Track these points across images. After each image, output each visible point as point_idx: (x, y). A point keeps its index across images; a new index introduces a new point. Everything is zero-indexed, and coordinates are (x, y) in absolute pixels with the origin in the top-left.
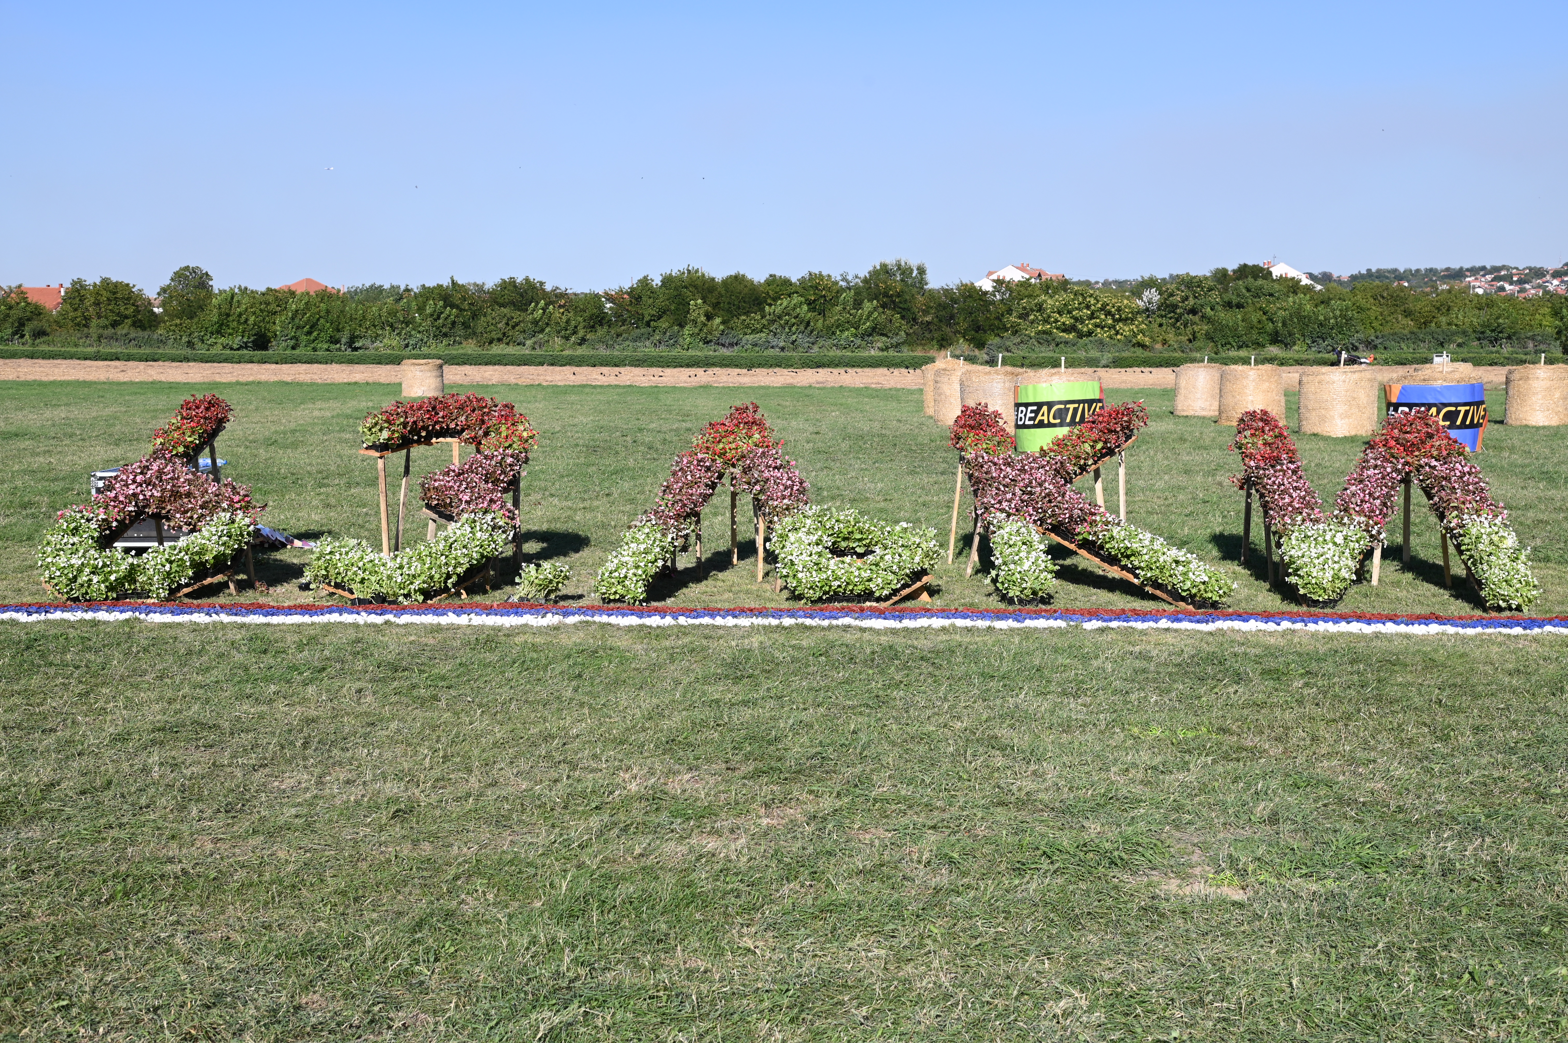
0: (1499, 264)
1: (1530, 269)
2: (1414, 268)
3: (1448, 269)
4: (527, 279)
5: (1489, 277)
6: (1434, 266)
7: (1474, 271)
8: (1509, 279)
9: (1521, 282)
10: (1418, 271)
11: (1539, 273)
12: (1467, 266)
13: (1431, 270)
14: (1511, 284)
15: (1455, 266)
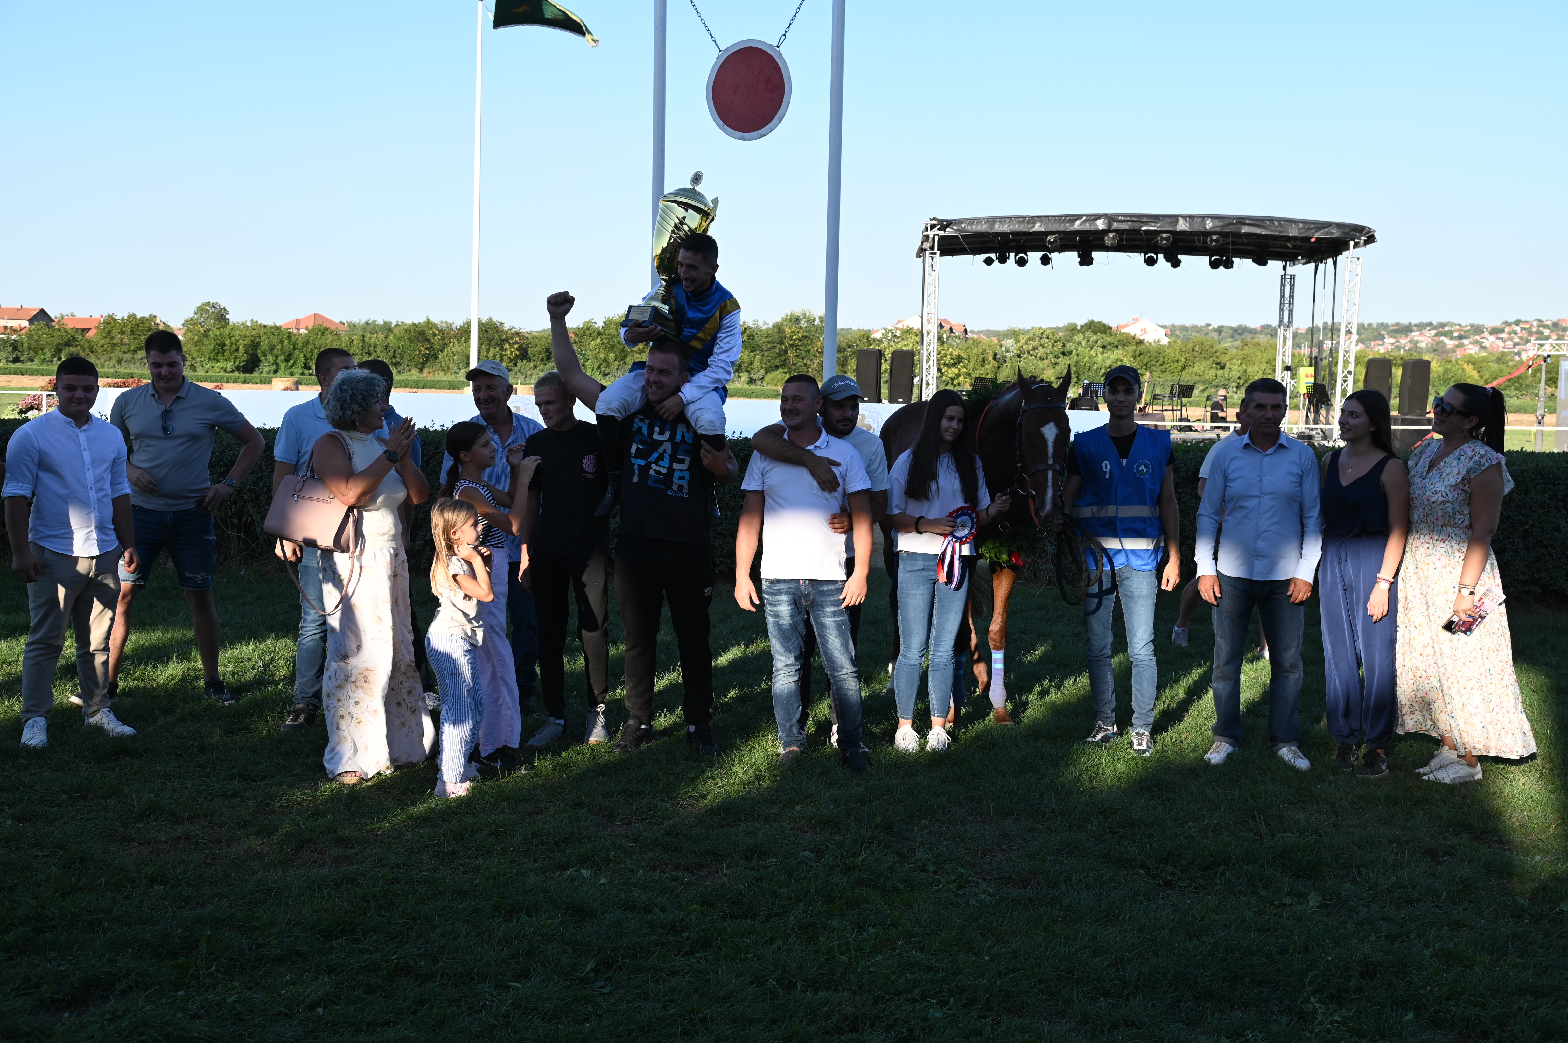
0: (1444, 321)
1: (1472, 326)
3: (1397, 324)
5: (1433, 332)
6: (1385, 321)
7: (1421, 327)
8: (1449, 335)
9: (1460, 337)
10: (1370, 325)
11: (1478, 330)
12: (1415, 321)
13: (1382, 324)
14: (1452, 338)
15: (1405, 321)
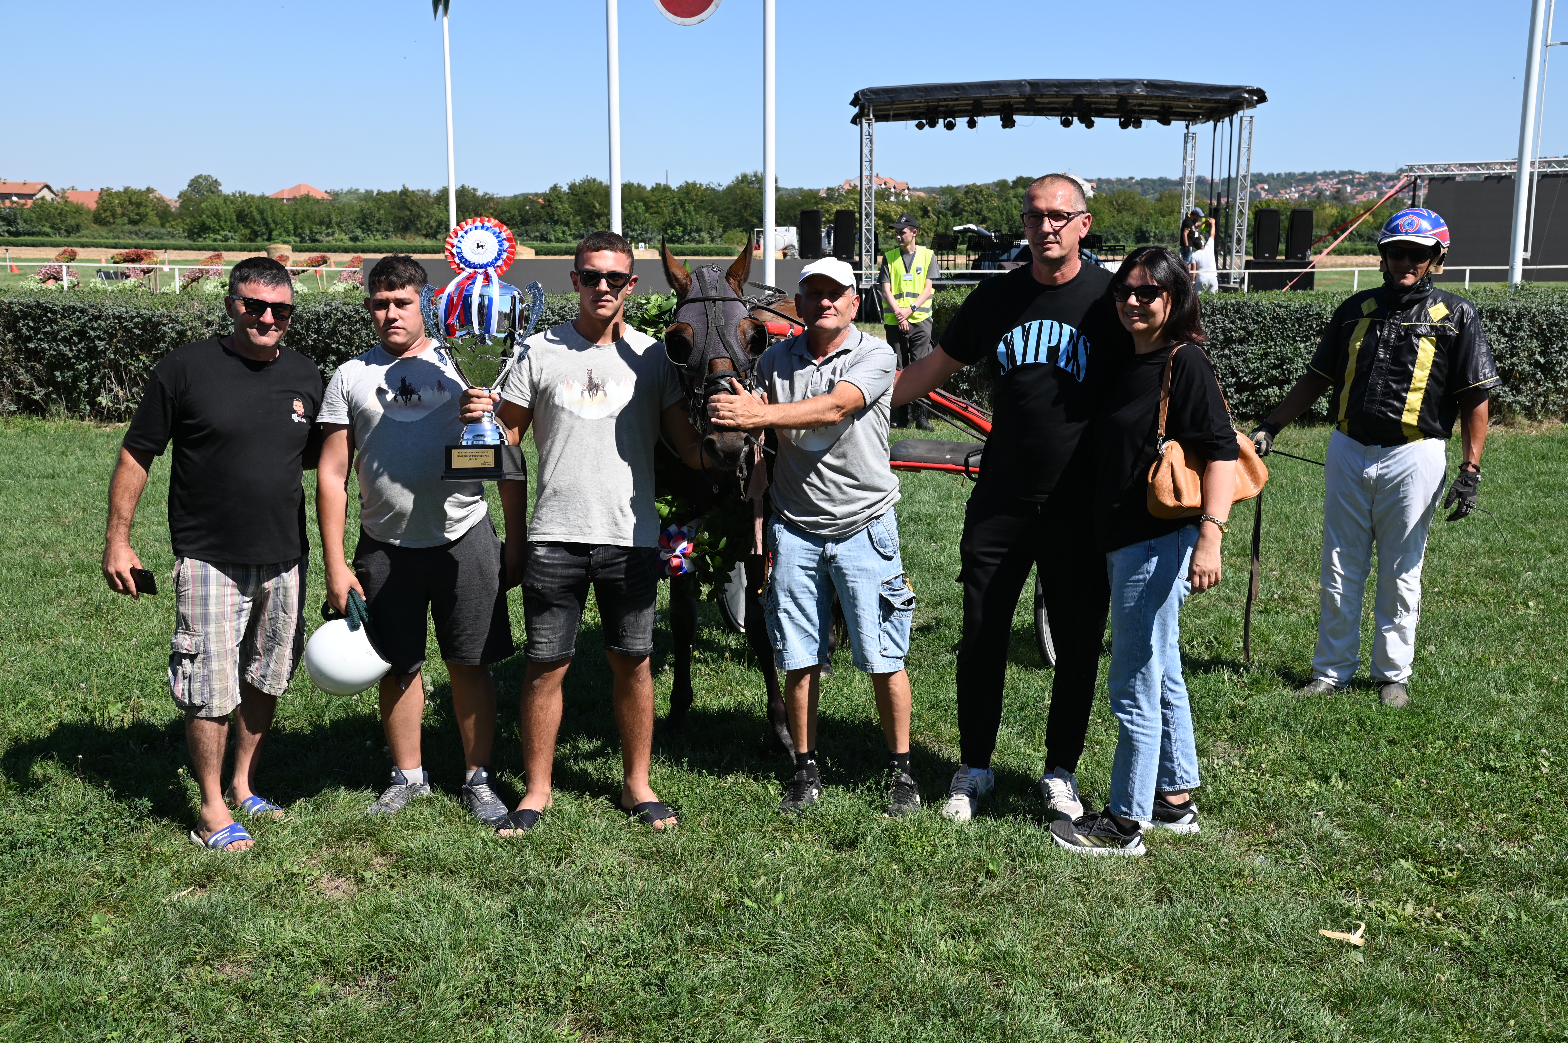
0: (1346, 169)
1: (1370, 173)
2: (1275, 173)
3: (1304, 174)
5: (1335, 181)
6: (1292, 171)
7: (1326, 175)
8: (1350, 182)
9: (1360, 185)
10: (1279, 175)
11: (1375, 177)
12: (1320, 171)
13: (1290, 174)
14: (1352, 186)
15: (1310, 170)
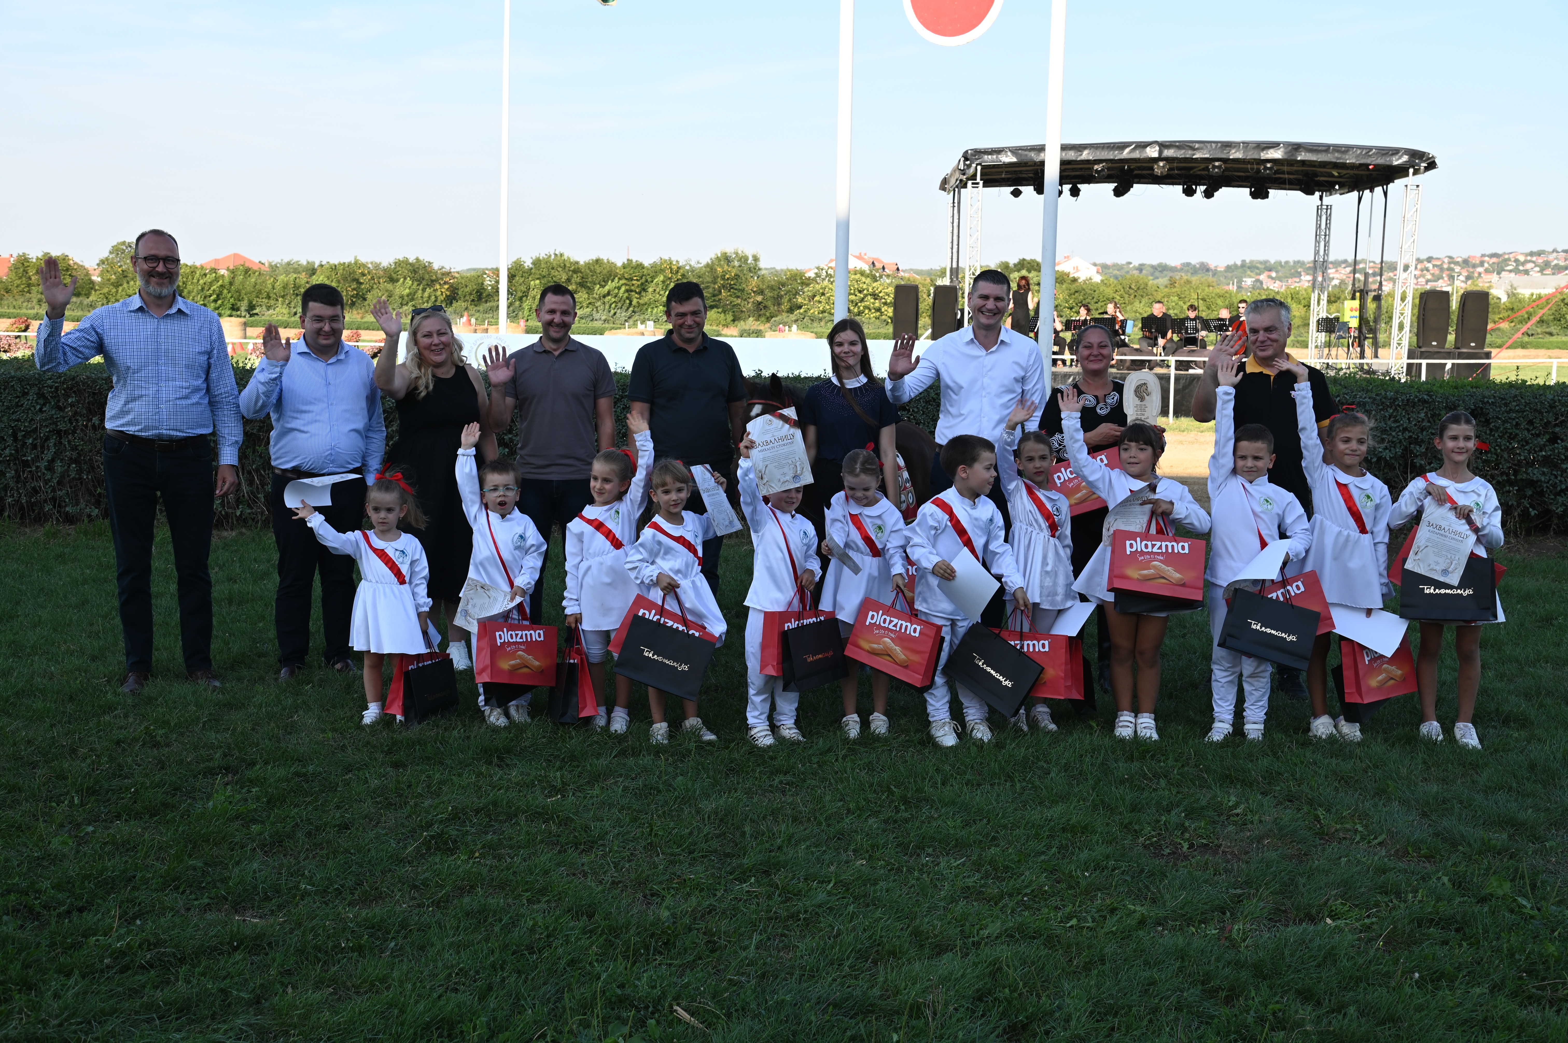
4: (417, 259)
